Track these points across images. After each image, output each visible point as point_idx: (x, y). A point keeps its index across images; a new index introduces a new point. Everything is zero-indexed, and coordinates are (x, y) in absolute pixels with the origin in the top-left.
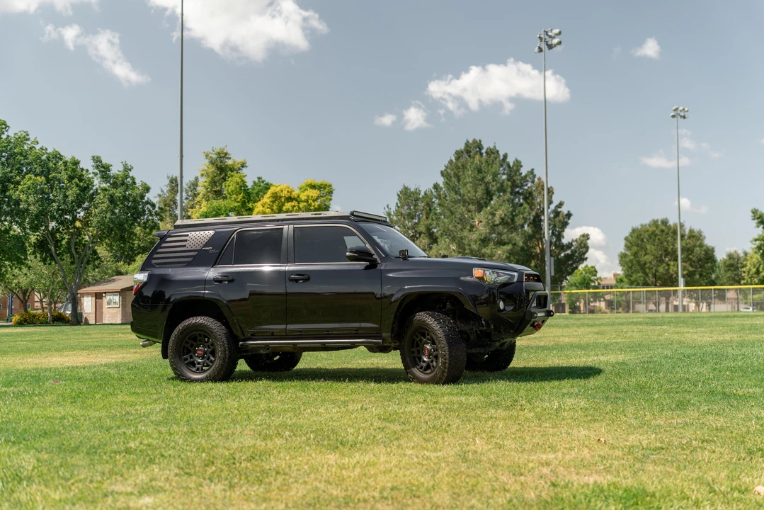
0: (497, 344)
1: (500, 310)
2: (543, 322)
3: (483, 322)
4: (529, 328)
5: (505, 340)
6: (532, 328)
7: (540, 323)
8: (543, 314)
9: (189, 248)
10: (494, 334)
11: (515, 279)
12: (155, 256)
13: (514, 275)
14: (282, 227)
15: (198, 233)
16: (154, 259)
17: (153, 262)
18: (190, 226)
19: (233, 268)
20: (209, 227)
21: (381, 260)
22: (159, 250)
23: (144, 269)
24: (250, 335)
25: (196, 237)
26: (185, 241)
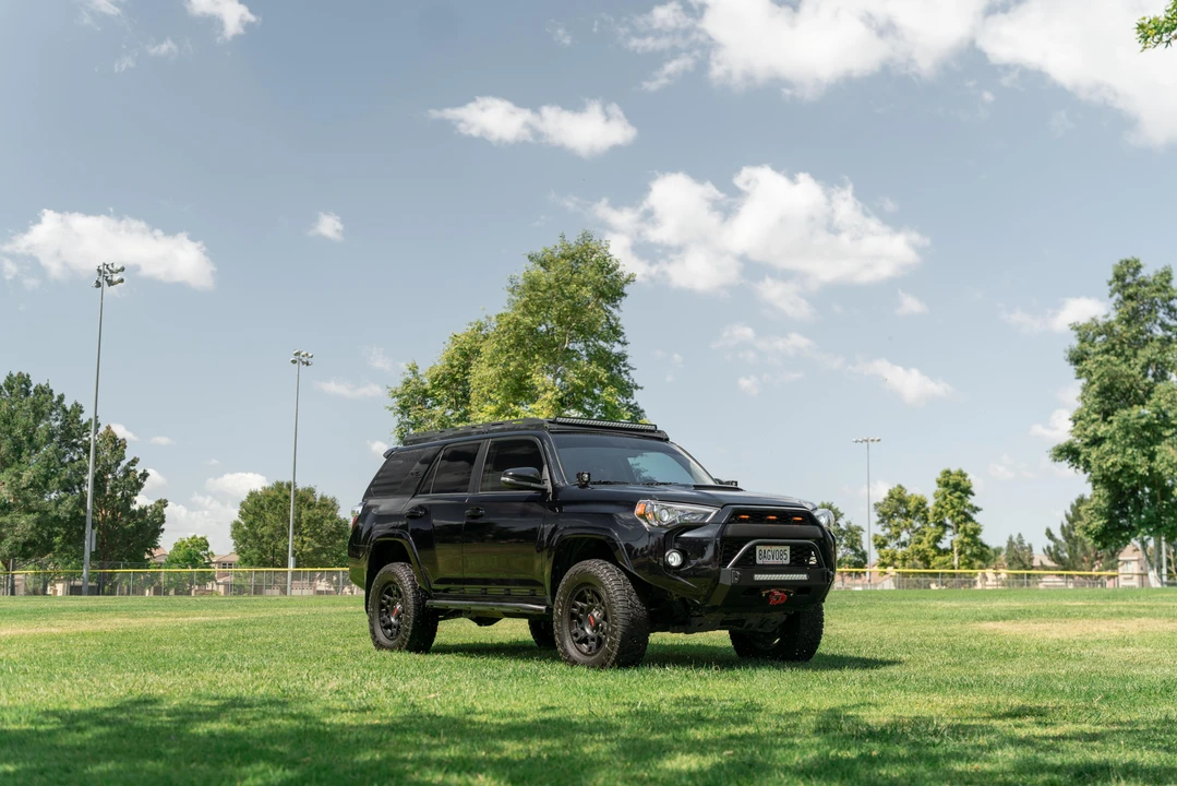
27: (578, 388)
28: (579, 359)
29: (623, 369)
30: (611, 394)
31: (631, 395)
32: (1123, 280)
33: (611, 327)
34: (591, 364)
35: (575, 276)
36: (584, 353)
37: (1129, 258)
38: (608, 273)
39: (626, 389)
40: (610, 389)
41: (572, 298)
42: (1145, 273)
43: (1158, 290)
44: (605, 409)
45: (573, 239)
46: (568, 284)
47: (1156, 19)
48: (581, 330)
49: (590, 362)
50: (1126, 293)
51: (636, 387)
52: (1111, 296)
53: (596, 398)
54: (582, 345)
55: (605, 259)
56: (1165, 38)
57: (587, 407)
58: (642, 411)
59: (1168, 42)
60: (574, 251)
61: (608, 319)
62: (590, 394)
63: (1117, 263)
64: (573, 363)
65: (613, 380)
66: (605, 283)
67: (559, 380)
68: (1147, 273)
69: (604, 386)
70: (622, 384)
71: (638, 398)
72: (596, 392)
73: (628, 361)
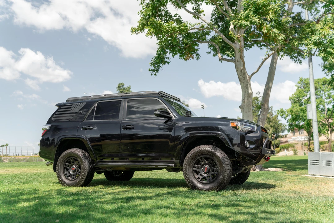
0: (244, 169)
1: (247, 148)
2: (270, 156)
3: (236, 155)
4: (262, 160)
5: (248, 167)
6: (264, 160)
9: (72, 112)
10: (242, 163)
11: (255, 130)
12: (54, 116)
13: (255, 127)
14: (121, 100)
15: (77, 104)
16: (54, 117)
17: (53, 119)
18: (74, 100)
19: (94, 122)
20: (84, 101)
21: (175, 117)
22: (57, 113)
23: (48, 123)
24: (100, 160)
25: (76, 106)
26: (71, 108)
32: (120, 88)
37: (121, 83)
43: (127, 91)
47: (135, 28)
50: (120, 91)
52: (117, 91)
56: (137, 33)
59: (137, 34)
63: (119, 83)
68: (125, 86)
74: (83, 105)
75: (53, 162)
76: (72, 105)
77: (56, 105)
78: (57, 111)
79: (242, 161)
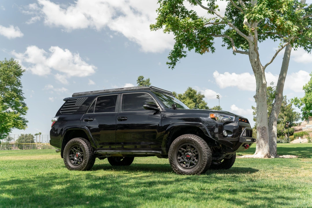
1: (224, 136)
2: (250, 144)
3: (216, 143)
4: (241, 147)
5: (228, 153)
6: (243, 147)
7: (248, 145)
8: (250, 140)
9: (76, 105)
11: (234, 120)
12: (62, 109)
13: (233, 118)
14: (117, 94)
15: (81, 98)
16: (61, 111)
17: (61, 112)
18: (78, 95)
19: (94, 114)
20: (86, 96)
21: (162, 109)
22: (64, 107)
23: (57, 115)
24: (100, 147)
25: (80, 100)
26: (75, 102)
27: (8, 97)
28: (9, 90)
29: (21, 93)
30: (17, 100)
31: (23, 100)
32: (140, 80)
33: (18, 83)
34: (12, 92)
35: (9, 69)
36: (10, 89)
37: (141, 76)
38: (18, 69)
39: (22, 99)
40: (17, 98)
41: (7, 75)
42: (144, 79)
43: (147, 83)
44: (15, 103)
45: (8, 60)
46: (6, 71)
47: (154, 25)
48: (9, 83)
49: (12, 91)
50: (140, 83)
51: (24, 98)
52: (137, 84)
53: (13, 100)
54: (10, 87)
55: (17, 66)
57: (10, 103)
58: (26, 104)
59: (156, 30)
60: (9, 63)
61: (17, 81)
62: (12, 99)
63: (139, 76)
64: (7, 91)
65: (18, 96)
66: (17, 71)
67: (3, 95)
69: (15, 98)
70: (21, 97)
71: (25, 101)
72: (13, 99)
73: (22, 92)
74: (86, 100)
75: (61, 149)
76: (76, 100)
77: (63, 100)
78: (64, 105)
79: (222, 149)
